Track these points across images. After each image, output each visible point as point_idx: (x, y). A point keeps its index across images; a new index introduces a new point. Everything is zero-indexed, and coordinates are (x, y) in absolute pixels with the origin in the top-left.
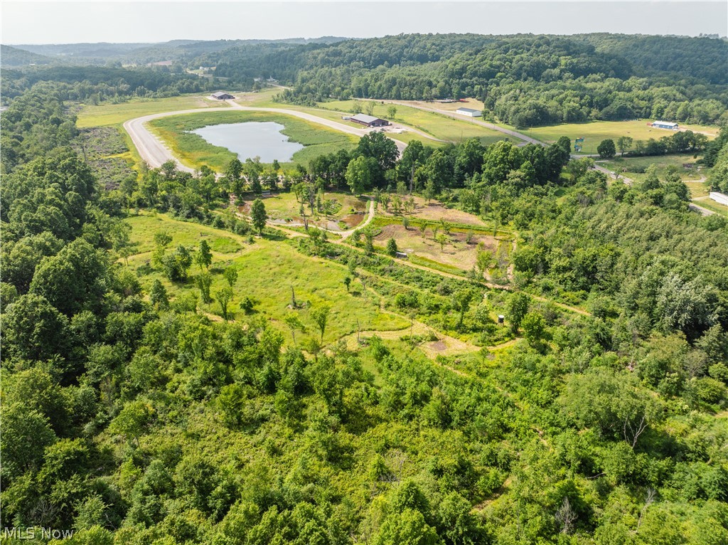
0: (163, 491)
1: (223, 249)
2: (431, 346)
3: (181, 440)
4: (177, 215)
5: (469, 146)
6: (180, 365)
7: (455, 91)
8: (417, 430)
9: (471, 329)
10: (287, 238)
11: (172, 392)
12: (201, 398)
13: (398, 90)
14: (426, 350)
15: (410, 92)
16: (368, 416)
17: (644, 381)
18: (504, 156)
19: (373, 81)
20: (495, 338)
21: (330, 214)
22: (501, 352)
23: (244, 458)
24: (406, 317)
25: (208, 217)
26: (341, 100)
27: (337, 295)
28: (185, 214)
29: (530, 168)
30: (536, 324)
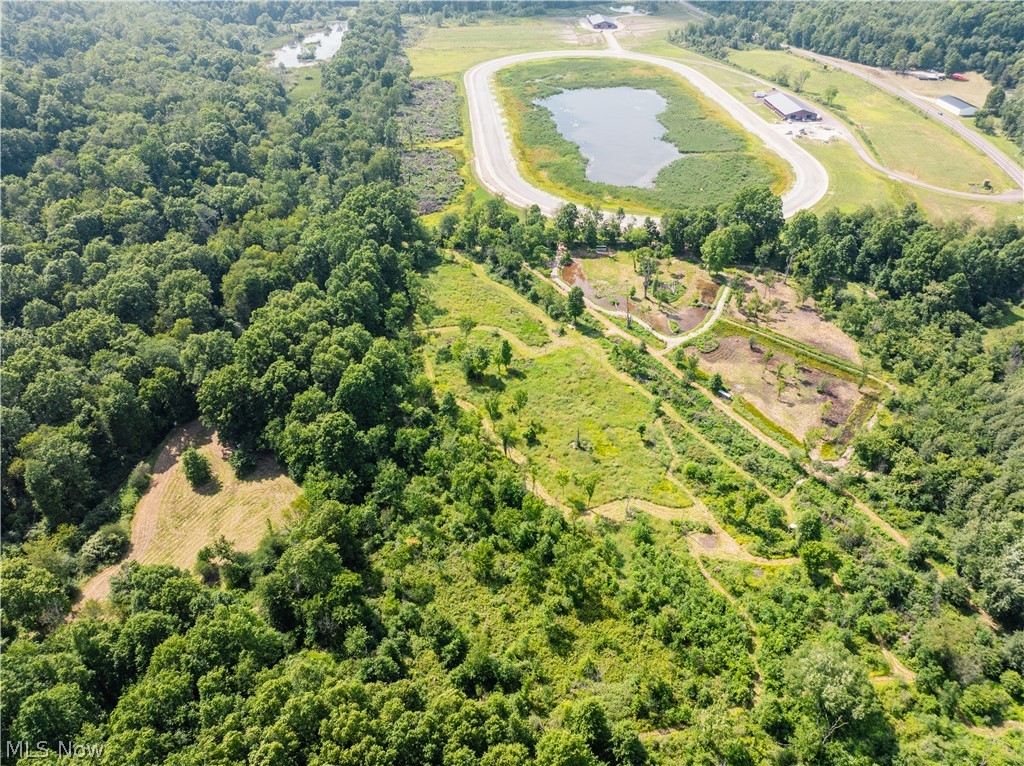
0: (412, 627)
1: (528, 338)
2: (701, 539)
3: (436, 580)
4: (492, 271)
5: (887, 229)
6: (452, 496)
7: (949, 60)
8: (641, 637)
9: (753, 530)
10: (603, 336)
11: (440, 526)
12: (462, 540)
13: (857, 48)
14: (693, 543)
15: (875, 53)
16: (601, 606)
17: (914, 660)
18: (927, 259)
19: (824, 22)
20: (775, 550)
21: (666, 301)
22: (773, 571)
23: (481, 615)
24: (690, 493)
25: (525, 285)
26: (766, 48)
27: (627, 439)
28: (501, 273)
29: (963, 284)
30: (814, 557)
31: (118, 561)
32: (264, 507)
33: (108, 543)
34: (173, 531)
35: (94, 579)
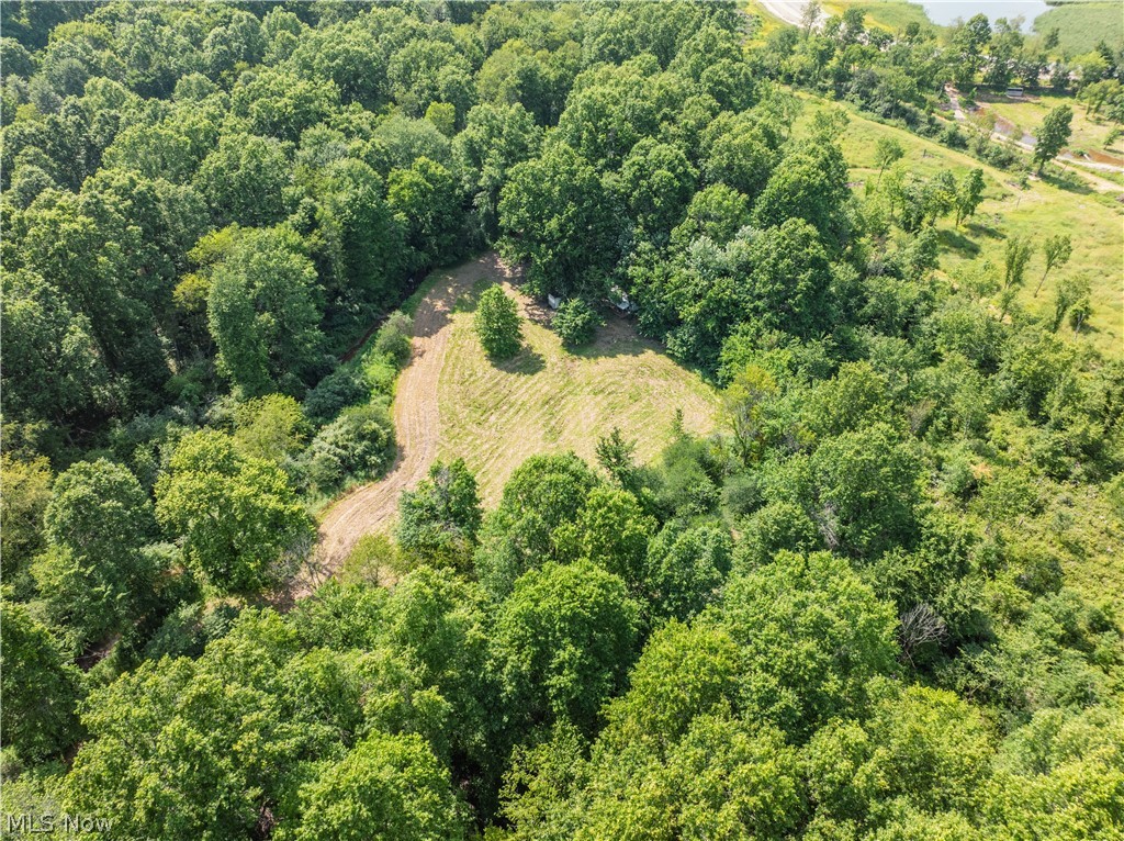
4: (864, 108)
10: (1095, 192)
28: (880, 111)
31: (381, 475)
32: (635, 399)
33: (361, 437)
34: (475, 428)
35: (340, 504)
